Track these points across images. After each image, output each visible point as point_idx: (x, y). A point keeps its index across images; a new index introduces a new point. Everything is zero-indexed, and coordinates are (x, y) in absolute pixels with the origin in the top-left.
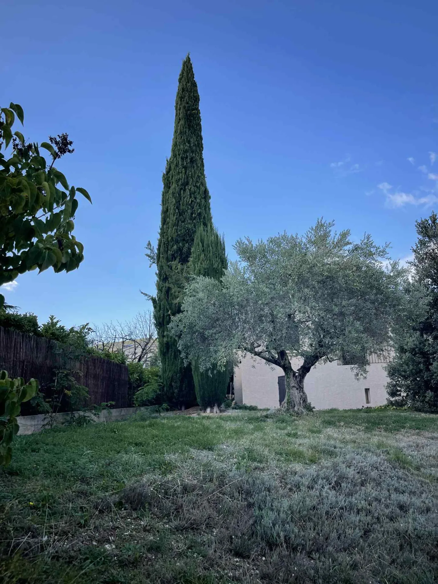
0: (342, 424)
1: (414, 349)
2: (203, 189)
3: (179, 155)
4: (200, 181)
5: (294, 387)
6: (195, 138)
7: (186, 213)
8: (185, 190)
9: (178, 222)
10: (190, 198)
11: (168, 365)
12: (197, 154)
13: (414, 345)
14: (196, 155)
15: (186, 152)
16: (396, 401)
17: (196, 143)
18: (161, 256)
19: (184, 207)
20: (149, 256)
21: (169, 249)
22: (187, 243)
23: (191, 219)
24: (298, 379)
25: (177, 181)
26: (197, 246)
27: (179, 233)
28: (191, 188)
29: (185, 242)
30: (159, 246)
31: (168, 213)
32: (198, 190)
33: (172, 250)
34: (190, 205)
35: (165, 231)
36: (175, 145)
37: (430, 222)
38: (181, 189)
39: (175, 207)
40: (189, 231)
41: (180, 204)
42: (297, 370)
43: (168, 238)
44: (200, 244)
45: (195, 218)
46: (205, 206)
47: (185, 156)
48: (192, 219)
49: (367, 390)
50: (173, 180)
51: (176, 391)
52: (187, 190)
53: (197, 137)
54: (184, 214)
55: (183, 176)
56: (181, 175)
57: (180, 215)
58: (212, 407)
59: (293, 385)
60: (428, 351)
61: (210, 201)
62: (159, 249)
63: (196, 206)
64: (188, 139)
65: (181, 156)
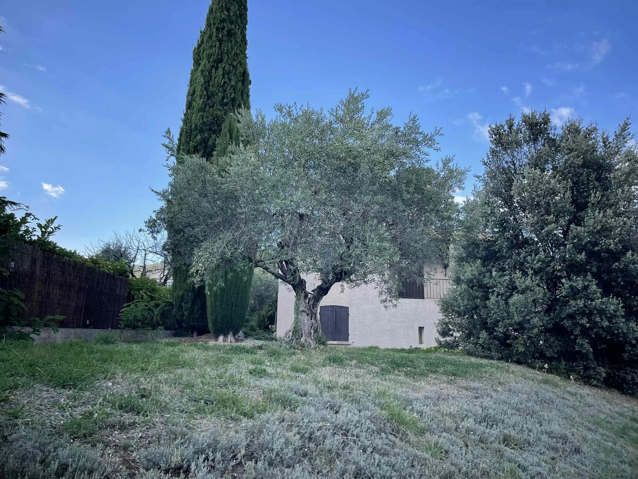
0: (354, 362)
1: (471, 281)
2: (240, 69)
3: (214, 24)
4: (239, 59)
5: (303, 311)
6: (237, 6)
7: (216, 96)
8: (217, 69)
9: (205, 106)
10: (223, 78)
11: (179, 282)
12: (237, 27)
13: (472, 275)
14: (235, 26)
15: (223, 21)
16: (446, 341)
17: (238, 13)
18: (182, 147)
19: (214, 89)
20: (167, 147)
21: (191, 139)
22: (214, 134)
23: (221, 105)
24: (311, 303)
25: (209, 56)
26: (224, 138)
27: (205, 120)
28: (225, 67)
29: (211, 132)
30: (181, 135)
31: (195, 95)
32: (234, 71)
33: (195, 140)
34: (223, 88)
35: (189, 117)
36: (211, 11)
37: (506, 127)
38: (213, 66)
39: (203, 88)
40: (218, 119)
41: (209, 85)
42: (312, 291)
43: (191, 126)
44: (228, 135)
45: (226, 104)
46: (242, 91)
47: (222, 26)
48: (223, 104)
49: (421, 329)
50: (205, 55)
51: (186, 313)
52: (220, 69)
53: (240, 6)
54: (214, 97)
55: (217, 51)
56: (214, 49)
57: (208, 99)
58: (226, 335)
59: (303, 309)
60: (487, 283)
61: (250, 87)
62: (180, 140)
63: (230, 89)
64: (228, 6)
65: (216, 25)
